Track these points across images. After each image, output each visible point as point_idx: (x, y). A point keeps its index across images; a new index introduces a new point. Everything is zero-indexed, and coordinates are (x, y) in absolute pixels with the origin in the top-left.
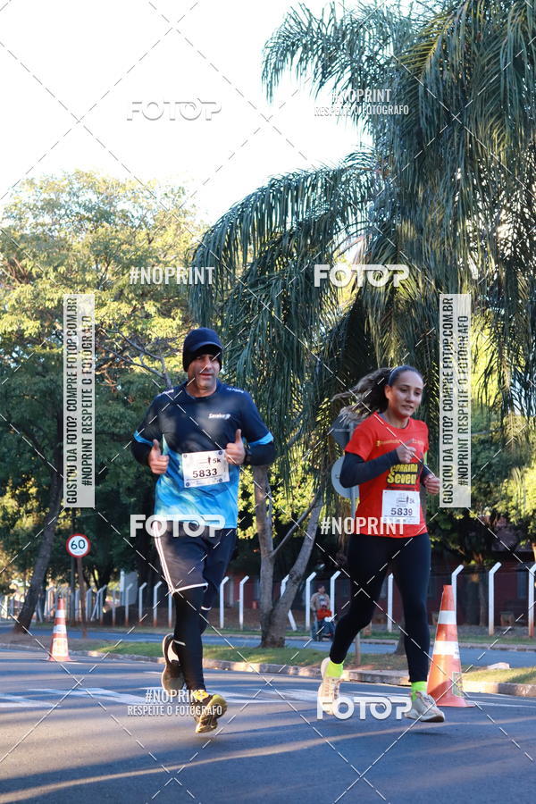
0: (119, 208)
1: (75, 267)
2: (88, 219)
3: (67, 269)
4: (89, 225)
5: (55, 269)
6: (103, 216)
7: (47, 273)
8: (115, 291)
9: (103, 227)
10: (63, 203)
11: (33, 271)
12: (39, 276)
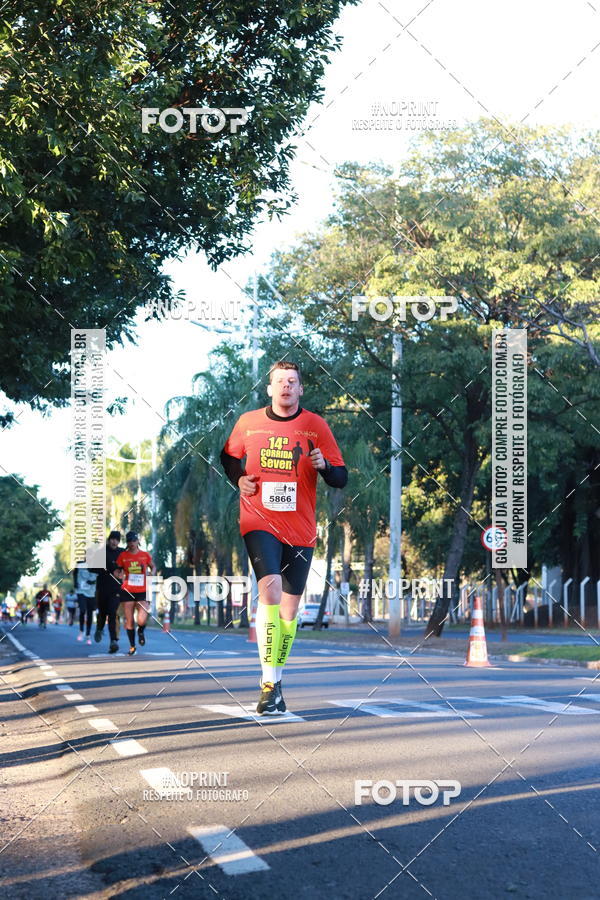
0: (530, 158)
1: (482, 227)
2: (496, 172)
3: (474, 230)
4: (496, 179)
5: (460, 230)
6: (512, 168)
7: (450, 235)
8: (527, 251)
9: (512, 180)
10: (467, 155)
11: (436, 233)
12: (442, 239)
